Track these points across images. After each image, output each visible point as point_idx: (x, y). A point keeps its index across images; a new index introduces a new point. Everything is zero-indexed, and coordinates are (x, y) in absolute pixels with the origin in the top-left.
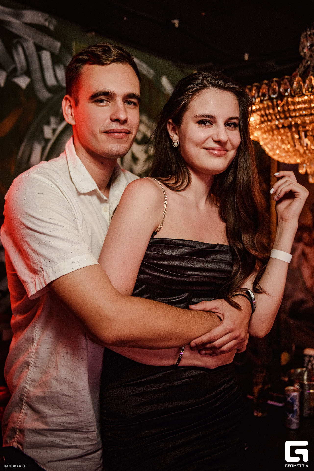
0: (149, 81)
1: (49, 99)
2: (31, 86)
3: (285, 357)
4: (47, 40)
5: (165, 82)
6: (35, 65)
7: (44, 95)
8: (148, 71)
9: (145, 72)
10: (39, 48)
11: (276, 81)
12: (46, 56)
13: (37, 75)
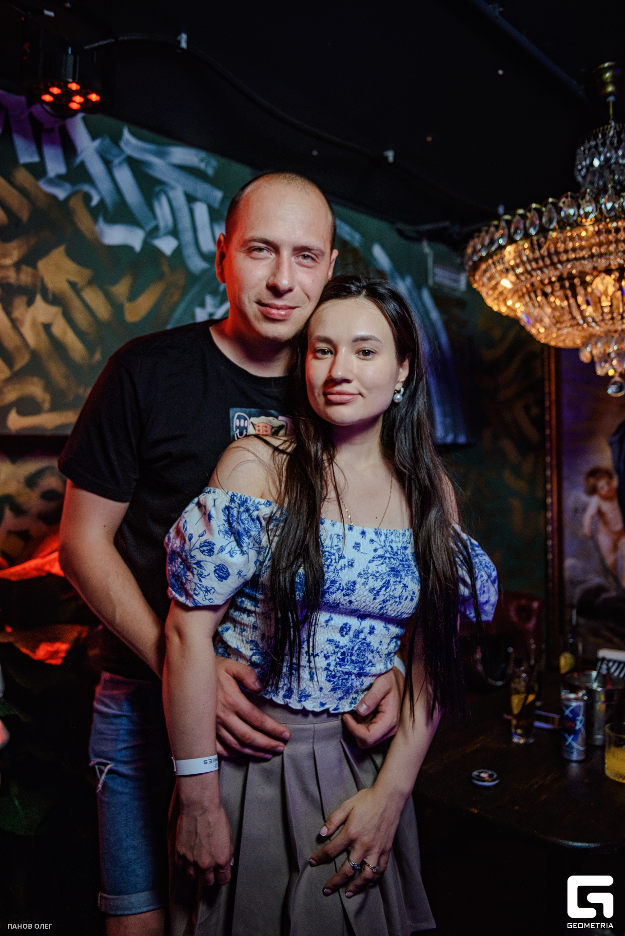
0: (355, 251)
1: (205, 272)
2: (178, 251)
3: (565, 661)
4: (201, 188)
5: (378, 252)
6: (185, 222)
7: (197, 264)
8: (352, 237)
9: (347, 237)
10: (191, 199)
11: (535, 209)
12: (201, 211)
13: (188, 236)
